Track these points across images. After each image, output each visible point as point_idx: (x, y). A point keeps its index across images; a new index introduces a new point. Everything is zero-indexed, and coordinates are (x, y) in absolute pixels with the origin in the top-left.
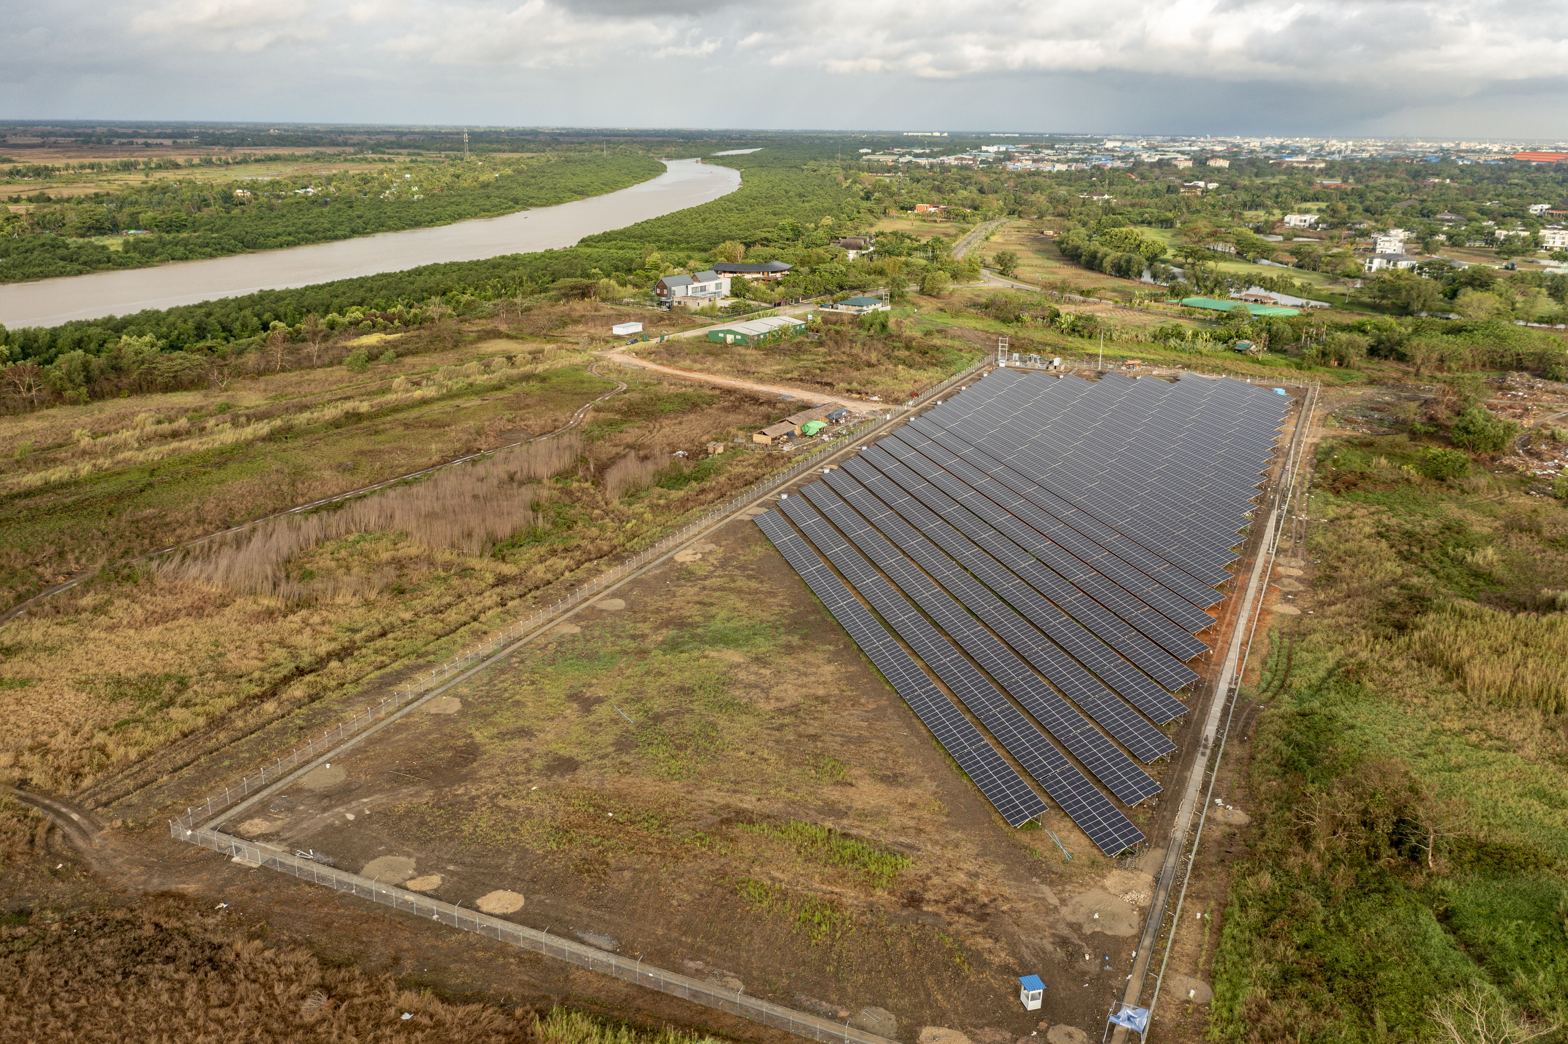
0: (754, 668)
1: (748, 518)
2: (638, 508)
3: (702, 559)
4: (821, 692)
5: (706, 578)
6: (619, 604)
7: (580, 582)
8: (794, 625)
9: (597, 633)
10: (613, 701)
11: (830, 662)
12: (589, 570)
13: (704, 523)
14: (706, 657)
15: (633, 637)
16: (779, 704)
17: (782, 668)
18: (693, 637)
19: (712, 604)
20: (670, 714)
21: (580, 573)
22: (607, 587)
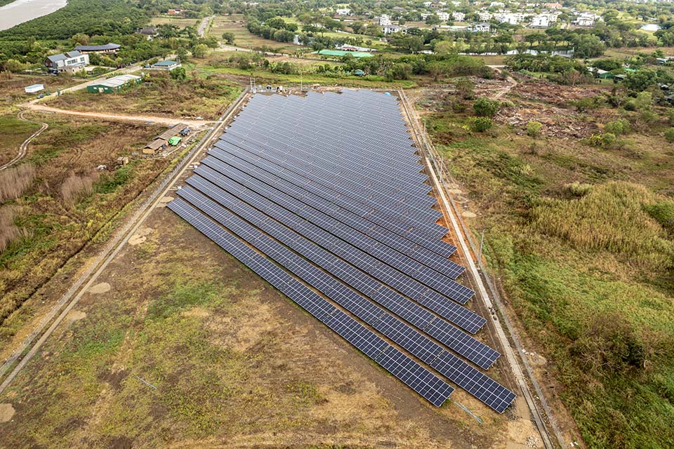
0: (218, 319)
1: (163, 206)
2: (90, 210)
3: (148, 240)
4: (269, 328)
5: (156, 254)
6: (105, 287)
7: (71, 274)
8: (228, 278)
9: (99, 315)
10: (134, 372)
11: (262, 302)
12: (74, 264)
13: (138, 213)
14: (183, 317)
15: (127, 312)
16: (248, 345)
17: (236, 314)
18: (167, 302)
19: (168, 274)
20: (180, 373)
21: (69, 267)
22: (92, 275)
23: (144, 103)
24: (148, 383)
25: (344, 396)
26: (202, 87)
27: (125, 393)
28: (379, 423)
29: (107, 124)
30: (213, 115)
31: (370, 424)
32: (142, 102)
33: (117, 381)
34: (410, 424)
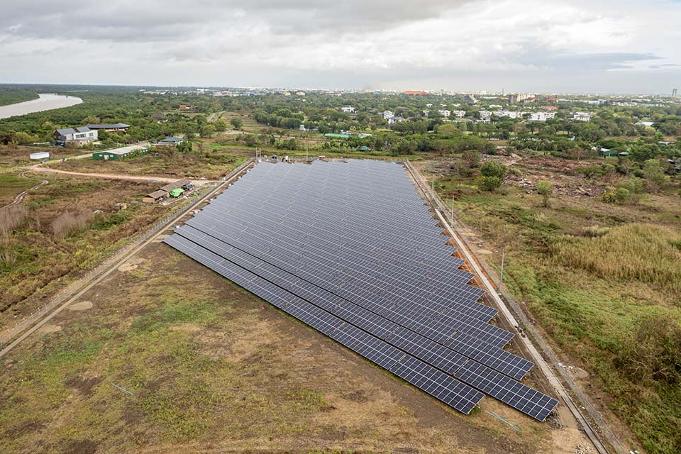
0: (211, 333)
1: (160, 241)
2: (81, 242)
3: (139, 268)
4: (268, 342)
5: (146, 279)
6: (88, 305)
7: (51, 294)
8: (224, 299)
9: (76, 329)
10: (109, 379)
11: (261, 320)
12: (55, 286)
13: (132, 246)
14: (171, 331)
15: (108, 326)
16: (243, 356)
17: (231, 329)
18: (154, 318)
19: (159, 295)
20: (162, 380)
21: (49, 287)
22: (73, 295)
23: (148, 167)
24: (124, 390)
25: (354, 404)
26: (207, 157)
27: (95, 398)
28: (397, 430)
29: (109, 181)
30: (217, 177)
31: (386, 430)
32: (145, 167)
33: (87, 388)
34: (433, 432)
